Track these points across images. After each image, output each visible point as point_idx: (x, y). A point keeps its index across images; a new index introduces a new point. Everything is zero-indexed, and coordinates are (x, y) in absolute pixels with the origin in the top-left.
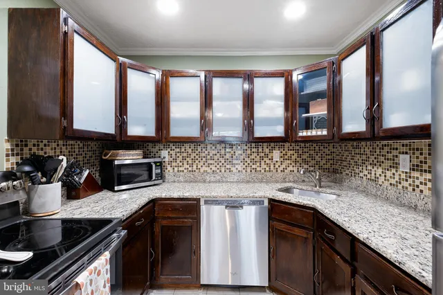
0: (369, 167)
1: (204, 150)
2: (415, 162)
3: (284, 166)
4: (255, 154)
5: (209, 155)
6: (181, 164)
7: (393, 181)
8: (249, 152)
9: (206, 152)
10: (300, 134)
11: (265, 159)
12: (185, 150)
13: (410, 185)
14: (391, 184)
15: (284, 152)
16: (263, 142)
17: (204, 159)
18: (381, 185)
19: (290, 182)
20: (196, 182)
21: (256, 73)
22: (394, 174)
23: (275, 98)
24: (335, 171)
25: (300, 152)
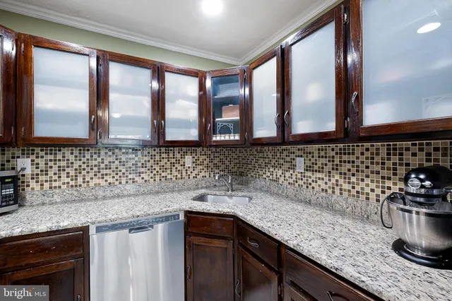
0: (271, 169)
1: (95, 156)
2: (308, 163)
3: (196, 172)
4: (166, 160)
5: (103, 163)
6: (55, 177)
7: (291, 181)
8: (157, 158)
9: (99, 160)
10: (214, 139)
11: (177, 165)
12: (64, 157)
13: (304, 183)
14: (289, 183)
15: (196, 158)
16: (174, 147)
17: (96, 169)
18: (281, 185)
19: (202, 188)
20: (82, 200)
21: (167, 67)
22: (291, 174)
23: (189, 98)
24: (241, 174)
25: (212, 157)
